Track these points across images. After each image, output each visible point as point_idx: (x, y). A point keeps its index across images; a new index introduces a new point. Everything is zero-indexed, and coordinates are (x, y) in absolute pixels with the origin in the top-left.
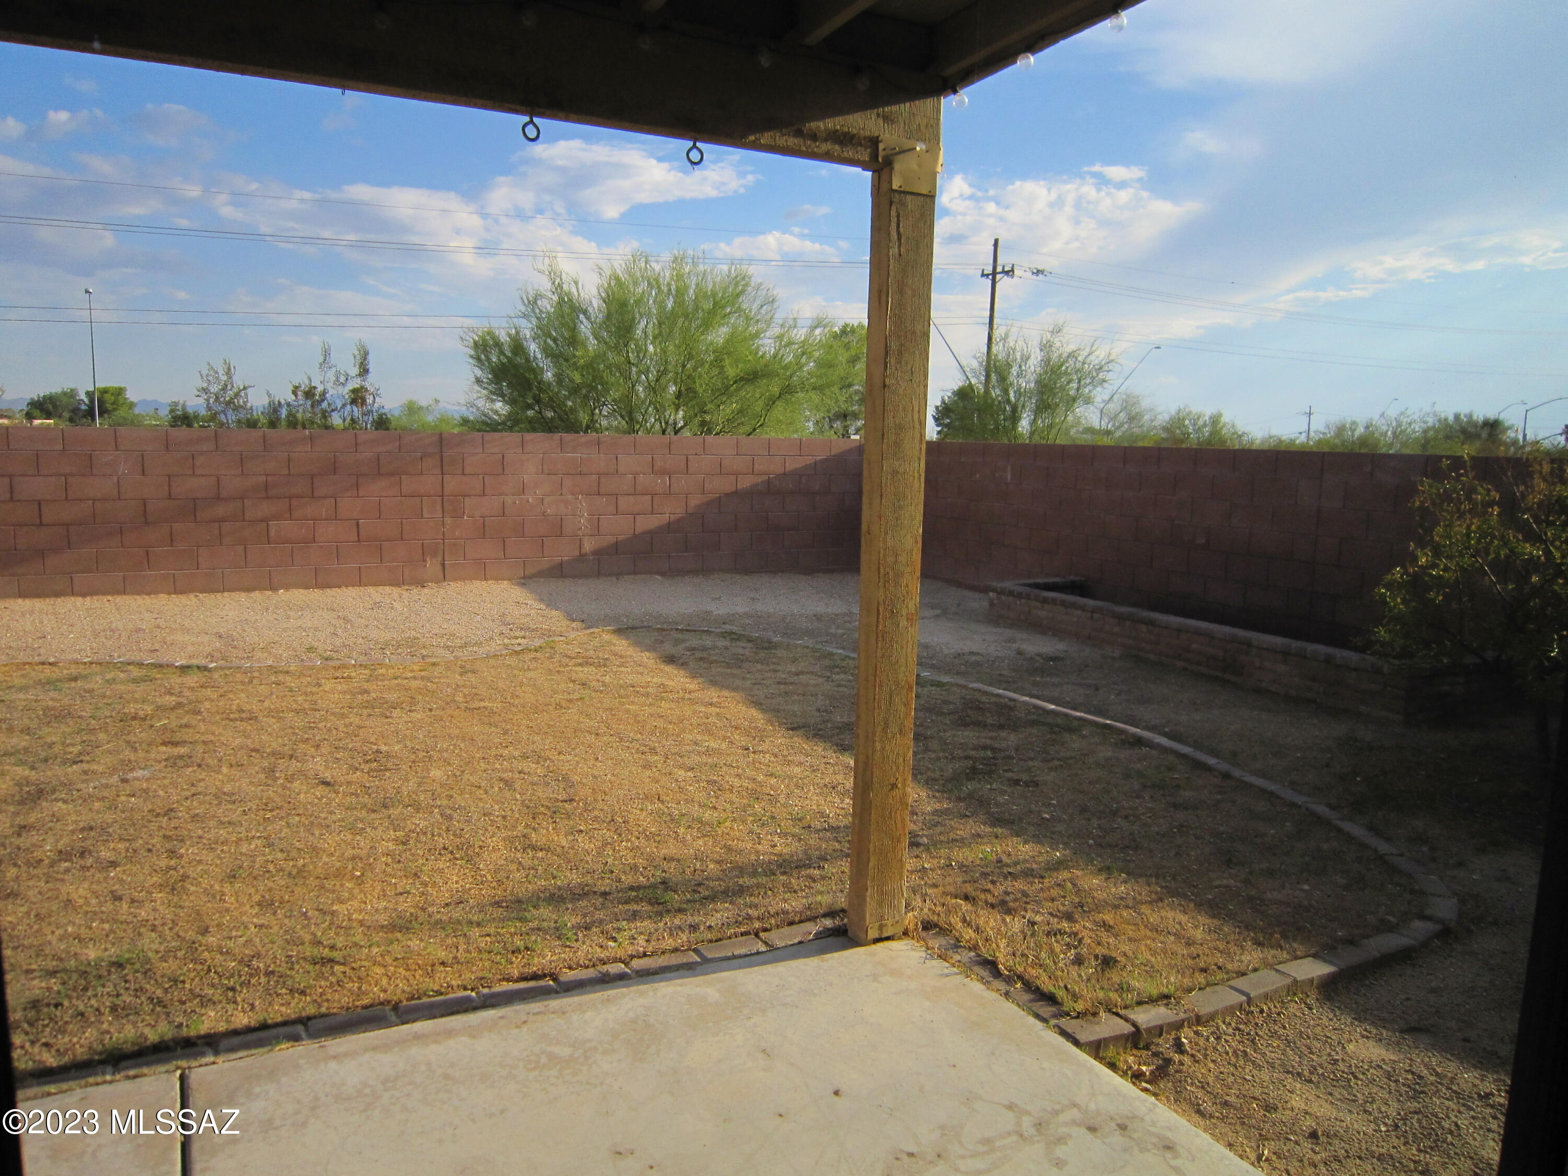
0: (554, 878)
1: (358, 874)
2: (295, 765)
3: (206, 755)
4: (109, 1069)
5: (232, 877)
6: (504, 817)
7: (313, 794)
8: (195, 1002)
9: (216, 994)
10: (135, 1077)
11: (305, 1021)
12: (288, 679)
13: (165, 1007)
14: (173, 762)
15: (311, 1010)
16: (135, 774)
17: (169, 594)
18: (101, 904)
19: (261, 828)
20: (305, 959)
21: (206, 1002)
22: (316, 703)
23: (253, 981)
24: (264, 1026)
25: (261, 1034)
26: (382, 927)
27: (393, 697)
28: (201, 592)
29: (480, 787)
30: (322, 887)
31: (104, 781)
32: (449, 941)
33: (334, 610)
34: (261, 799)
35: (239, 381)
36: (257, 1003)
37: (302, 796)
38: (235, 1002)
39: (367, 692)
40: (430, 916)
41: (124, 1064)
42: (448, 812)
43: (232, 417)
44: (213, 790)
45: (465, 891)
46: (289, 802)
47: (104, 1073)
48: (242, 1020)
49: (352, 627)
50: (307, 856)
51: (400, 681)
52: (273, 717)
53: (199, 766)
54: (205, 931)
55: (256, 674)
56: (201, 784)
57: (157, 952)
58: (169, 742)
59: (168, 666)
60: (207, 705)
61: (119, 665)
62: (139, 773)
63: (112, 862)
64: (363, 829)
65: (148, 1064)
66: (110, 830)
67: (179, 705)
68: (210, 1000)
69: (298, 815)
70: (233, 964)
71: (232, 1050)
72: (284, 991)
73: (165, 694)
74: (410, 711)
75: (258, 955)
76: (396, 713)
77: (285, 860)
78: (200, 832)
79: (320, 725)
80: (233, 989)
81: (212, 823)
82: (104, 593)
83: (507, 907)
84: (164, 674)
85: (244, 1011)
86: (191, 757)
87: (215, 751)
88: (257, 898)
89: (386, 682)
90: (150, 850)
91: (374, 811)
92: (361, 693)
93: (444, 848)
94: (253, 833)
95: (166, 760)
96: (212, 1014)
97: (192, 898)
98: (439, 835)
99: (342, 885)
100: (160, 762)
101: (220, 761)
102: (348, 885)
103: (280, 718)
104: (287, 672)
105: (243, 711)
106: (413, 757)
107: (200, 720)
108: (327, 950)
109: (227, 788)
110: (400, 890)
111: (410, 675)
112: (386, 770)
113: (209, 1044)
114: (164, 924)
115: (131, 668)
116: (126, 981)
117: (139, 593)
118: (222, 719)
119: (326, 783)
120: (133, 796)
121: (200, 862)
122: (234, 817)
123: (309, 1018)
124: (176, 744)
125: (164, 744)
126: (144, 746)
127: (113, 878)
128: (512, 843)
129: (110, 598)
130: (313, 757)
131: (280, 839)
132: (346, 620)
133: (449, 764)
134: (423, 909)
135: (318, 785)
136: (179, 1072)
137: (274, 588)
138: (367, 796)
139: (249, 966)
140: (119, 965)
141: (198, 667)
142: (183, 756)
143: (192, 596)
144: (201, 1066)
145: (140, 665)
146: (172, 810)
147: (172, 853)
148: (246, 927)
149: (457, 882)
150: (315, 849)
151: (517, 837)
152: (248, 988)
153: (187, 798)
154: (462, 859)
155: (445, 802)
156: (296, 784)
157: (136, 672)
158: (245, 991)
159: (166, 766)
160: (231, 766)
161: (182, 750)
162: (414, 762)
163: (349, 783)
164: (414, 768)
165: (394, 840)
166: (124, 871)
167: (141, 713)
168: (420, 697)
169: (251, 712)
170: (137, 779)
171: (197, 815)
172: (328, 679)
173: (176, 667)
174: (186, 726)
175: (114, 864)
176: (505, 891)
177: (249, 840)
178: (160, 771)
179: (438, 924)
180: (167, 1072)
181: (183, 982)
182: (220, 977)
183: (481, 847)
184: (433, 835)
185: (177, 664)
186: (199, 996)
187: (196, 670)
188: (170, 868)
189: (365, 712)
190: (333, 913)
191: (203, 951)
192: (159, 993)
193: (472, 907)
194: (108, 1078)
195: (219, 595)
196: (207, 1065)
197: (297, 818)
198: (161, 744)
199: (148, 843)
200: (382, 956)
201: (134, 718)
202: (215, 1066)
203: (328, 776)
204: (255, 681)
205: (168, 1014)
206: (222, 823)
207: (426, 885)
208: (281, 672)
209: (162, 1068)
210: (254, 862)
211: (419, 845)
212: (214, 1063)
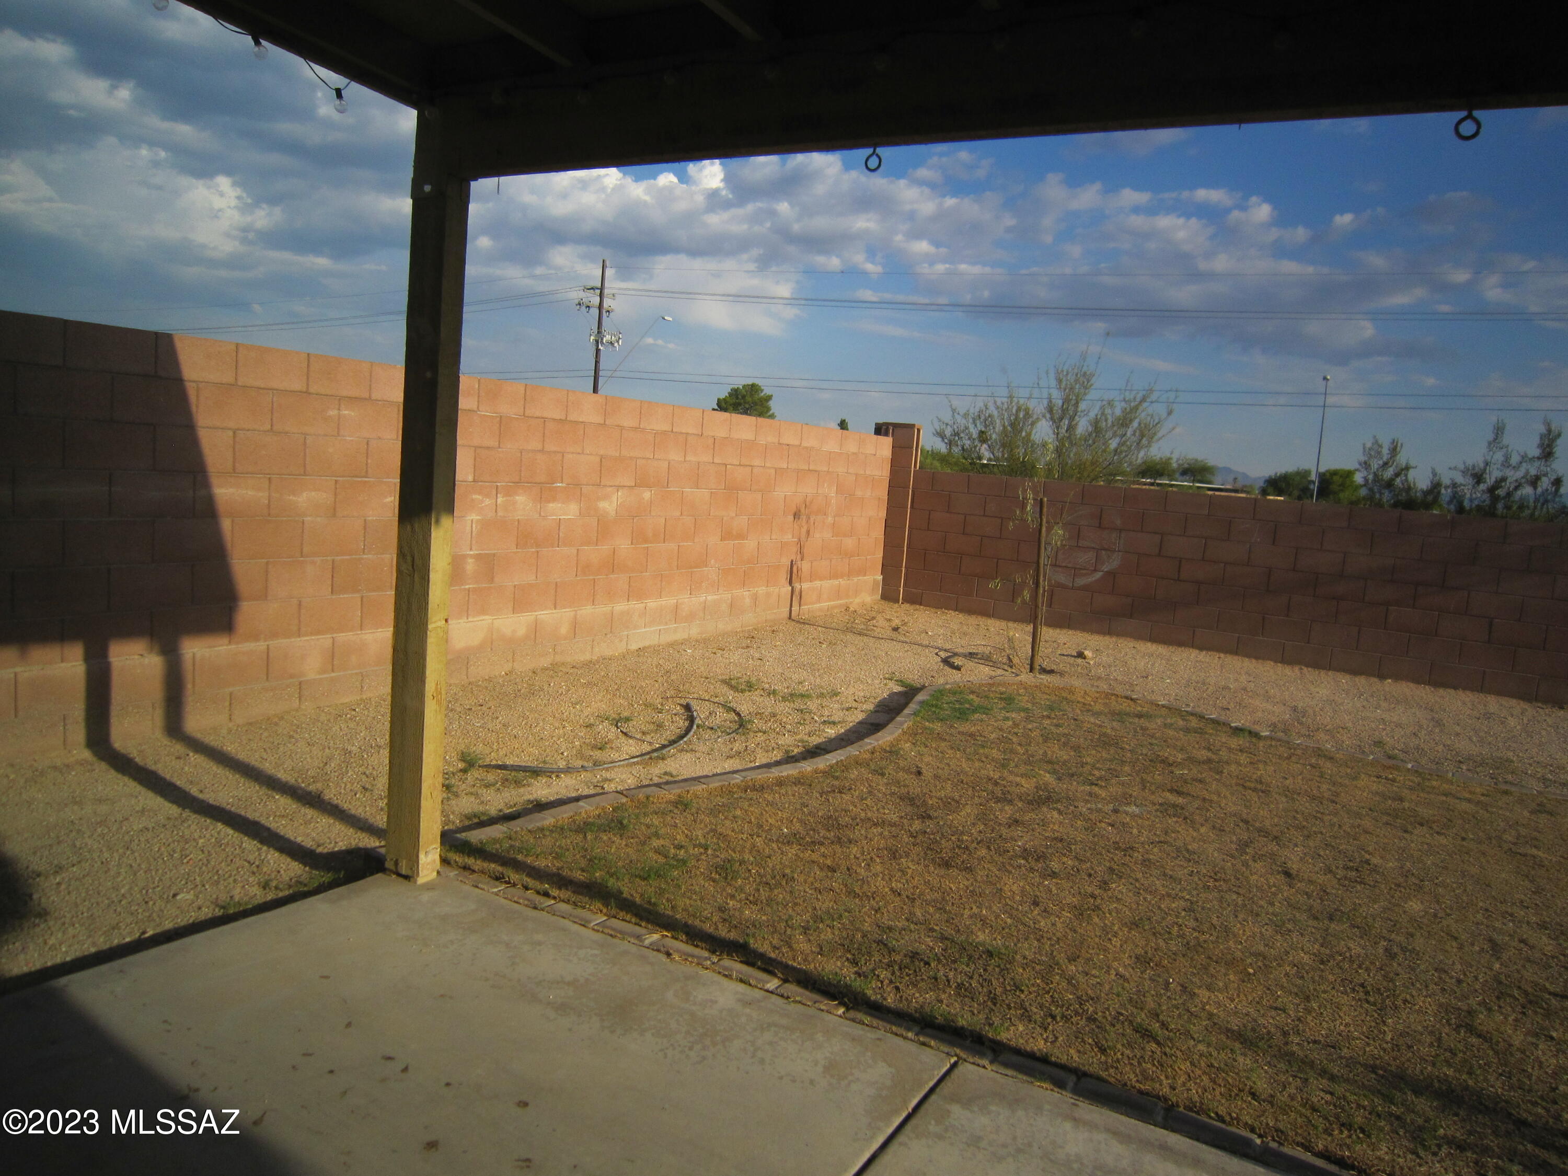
0: (1470, 1073)
1: (1251, 971)
2: (1273, 847)
3: (1198, 811)
4: (917, 1029)
5: (1134, 925)
6: (1459, 982)
7: (1267, 880)
8: (1019, 1012)
9: (1038, 1014)
10: (924, 1044)
11: (1080, 1075)
12: (1328, 764)
13: (995, 1004)
14: (1166, 809)
15: (1095, 1069)
16: (1127, 809)
17: (1276, 662)
18: (1021, 903)
19: (1195, 893)
20: (1131, 1022)
21: (1027, 1016)
22: (1337, 794)
23: (1074, 1019)
24: (1044, 1060)
25: (1039, 1066)
26: (1228, 1030)
27: (1425, 812)
28: (1307, 666)
29: (1456, 939)
30: (1205, 968)
31: (1100, 806)
32: (1283, 1078)
33: (1432, 711)
34: (1214, 867)
35: (1402, 459)
36: (1061, 1039)
37: (1255, 877)
38: (1046, 1029)
39: (1401, 800)
40: (1286, 1043)
41: (929, 1031)
42: (1395, 949)
43: (1387, 496)
44: (1179, 843)
45: (1349, 1038)
46: (1238, 879)
47: (909, 1029)
48: (1039, 1045)
49: (1441, 731)
50: (1215, 934)
51: (1449, 799)
52: (1286, 796)
53: (1185, 818)
54: (1072, 959)
55: (1299, 752)
56: (1173, 835)
57: (1025, 958)
58: (1176, 791)
59: (1224, 724)
60: (1233, 767)
61: (1184, 713)
62: (1133, 809)
63: (1054, 873)
64: (1290, 931)
65: (942, 1040)
66: (1073, 847)
67: (1209, 761)
68: (1029, 1016)
69: (1238, 893)
70: (1071, 997)
71: (1006, 1065)
72: (1090, 1041)
73: (1204, 748)
74: (1438, 833)
75: (1095, 999)
76: (1418, 830)
77: (1194, 929)
78: (1140, 875)
79: (1326, 818)
80: (1053, 1017)
81: (1155, 872)
82: (1219, 650)
83: (1382, 1077)
84: (1217, 731)
85: (1046, 1040)
86: (1183, 809)
87: (1208, 810)
88: (1139, 951)
89: (1432, 796)
90: (1090, 875)
91: (1316, 918)
92: (1394, 799)
93: (1362, 985)
94: (1184, 894)
95: (1161, 804)
96: (1021, 1028)
97: (1090, 927)
98: (1367, 969)
99: (1226, 975)
100: (1154, 804)
101: (1206, 820)
102: (1232, 977)
103: (1293, 799)
104: (1331, 758)
105: (1261, 783)
106: (1401, 880)
107: (1216, 779)
108: (1157, 1025)
109: (1194, 846)
110: (1279, 1004)
111: (1467, 796)
112: (1361, 883)
113: (994, 1051)
114: (1049, 939)
115: (1191, 718)
116: (985, 970)
117: (1248, 656)
118: (1237, 784)
119: (1287, 874)
120: (1113, 826)
121: (1118, 900)
122: (1180, 873)
123: (1085, 1074)
124: (1179, 793)
125: (1171, 791)
126: (1153, 788)
127: (1045, 886)
128: (1447, 1012)
129: (1222, 655)
130: (1296, 845)
131: (1203, 908)
132: (1439, 723)
133: (1438, 902)
134: (1285, 1034)
135: (1279, 873)
136: (955, 1059)
137: (1382, 677)
138: (1319, 901)
139: (1081, 1004)
140: (990, 954)
141: (1250, 732)
142: (1177, 806)
143: (1296, 669)
144: (974, 1063)
145: (1201, 717)
146: (1132, 848)
147: (1104, 885)
148: (1108, 972)
149: (1347, 1025)
150: (1227, 930)
151: (1459, 1009)
152: (1066, 1022)
153: (1152, 843)
154: (1374, 1004)
155: (1400, 938)
156: (1259, 865)
157: (1194, 723)
158: (1061, 1024)
159: (1157, 810)
160: (1214, 827)
161: (1180, 800)
162: (1398, 885)
163: (1311, 882)
164: (1392, 892)
165: (1314, 954)
166: (1057, 884)
167: (1171, 759)
168: (1460, 822)
169: (1268, 785)
170: (1127, 813)
171: (1149, 860)
172: (1370, 776)
173: (1231, 727)
174: (1200, 781)
175: (1054, 875)
176: (1395, 1059)
177: (1175, 898)
178: (1149, 812)
179: (1289, 1057)
180: (947, 1053)
181: (1022, 991)
182: (1053, 1001)
183: (1405, 1001)
184: (1360, 967)
185: (1233, 725)
186: (1026, 1010)
187: (1246, 734)
188: (1093, 896)
189: (1385, 818)
190: (1193, 995)
191: (1058, 974)
192: (999, 990)
193: (1341, 1058)
194: (910, 1035)
195: (1323, 673)
196: (978, 1065)
197: (1234, 897)
198: (1169, 790)
199: (1093, 869)
200: (1201, 1055)
201: (1163, 762)
202: (983, 1070)
203: (1294, 866)
204: (1293, 758)
205: (992, 1010)
206: (1165, 875)
207: (1310, 1012)
208: (1325, 756)
209: (946, 1049)
210: (1163, 919)
211: (1336, 971)
212: (984, 1067)
